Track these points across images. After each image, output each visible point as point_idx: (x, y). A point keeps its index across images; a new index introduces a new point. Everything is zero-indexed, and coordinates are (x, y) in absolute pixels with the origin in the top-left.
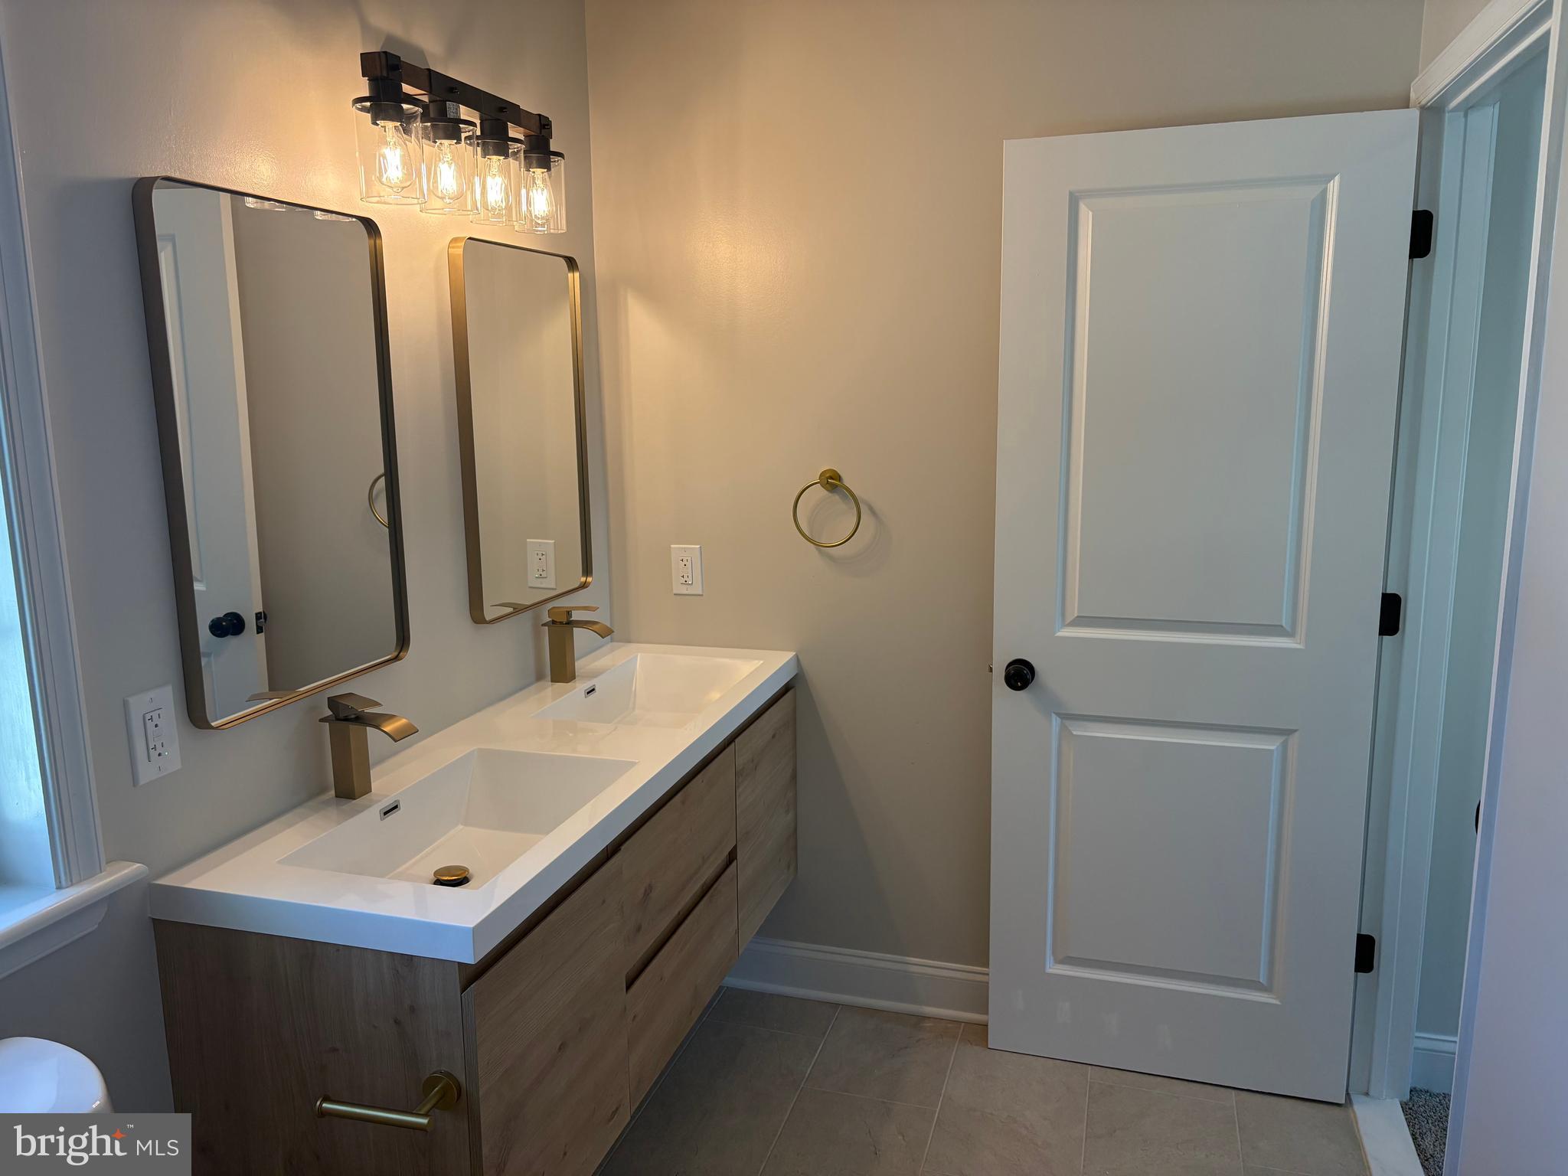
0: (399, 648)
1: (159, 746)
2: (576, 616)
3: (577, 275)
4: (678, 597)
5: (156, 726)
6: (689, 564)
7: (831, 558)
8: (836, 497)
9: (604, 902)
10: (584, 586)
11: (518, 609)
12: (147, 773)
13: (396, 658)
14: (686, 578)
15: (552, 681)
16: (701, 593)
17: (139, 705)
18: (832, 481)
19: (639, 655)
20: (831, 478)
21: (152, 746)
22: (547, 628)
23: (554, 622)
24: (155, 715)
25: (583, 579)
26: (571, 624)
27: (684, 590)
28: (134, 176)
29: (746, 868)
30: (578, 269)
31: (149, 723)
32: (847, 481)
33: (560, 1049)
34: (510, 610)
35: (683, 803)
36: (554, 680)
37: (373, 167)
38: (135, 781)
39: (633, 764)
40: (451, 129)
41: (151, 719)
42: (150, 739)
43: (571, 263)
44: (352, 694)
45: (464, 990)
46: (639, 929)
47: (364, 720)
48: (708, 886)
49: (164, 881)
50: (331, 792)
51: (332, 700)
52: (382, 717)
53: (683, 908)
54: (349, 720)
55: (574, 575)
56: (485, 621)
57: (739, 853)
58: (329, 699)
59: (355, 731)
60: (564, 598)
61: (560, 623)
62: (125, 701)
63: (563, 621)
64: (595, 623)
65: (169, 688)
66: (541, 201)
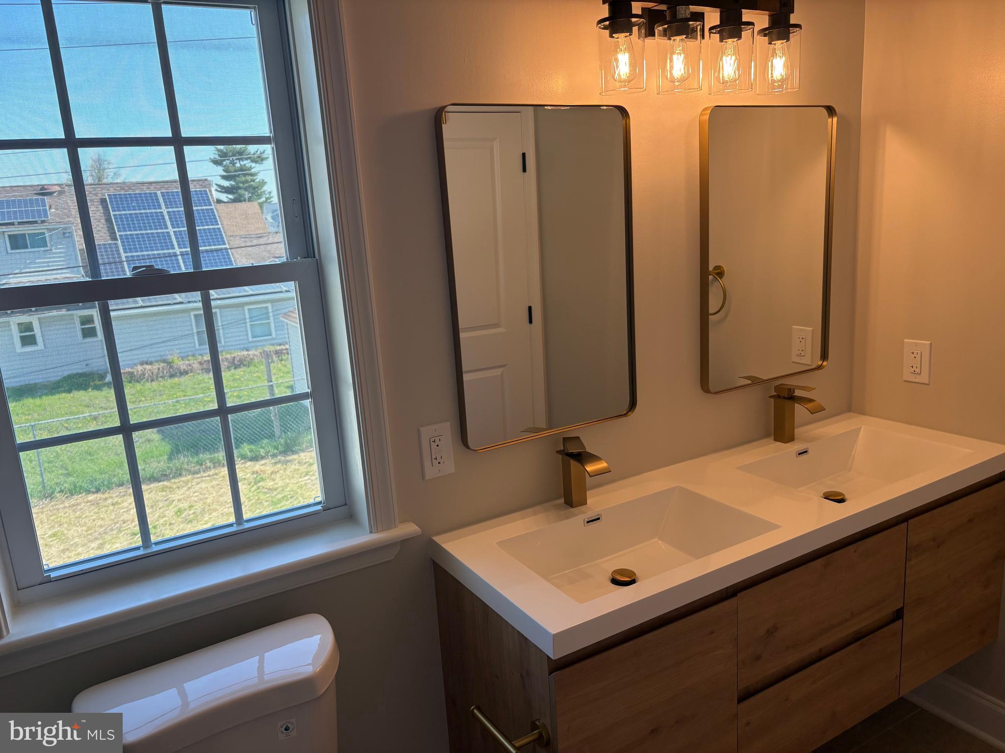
0: (629, 409)
1: (439, 458)
2: (798, 393)
3: (835, 119)
5: (438, 446)
6: (918, 357)
10: (820, 367)
11: (755, 381)
12: (431, 472)
13: (625, 415)
14: (914, 369)
15: (774, 440)
16: (926, 382)
17: (427, 432)
19: (863, 426)
21: (434, 457)
22: (773, 399)
23: (779, 396)
24: (437, 439)
25: (820, 363)
26: (792, 398)
27: (912, 378)
30: (836, 115)
31: (432, 443)
33: (651, 732)
34: (750, 382)
36: (776, 440)
38: (423, 476)
39: (777, 527)
40: (680, 27)
41: (434, 441)
42: (433, 453)
43: (831, 111)
44: (578, 438)
45: (550, 674)
46: (758, 658)
47: (582, 457)
48: (858, 637)
49: (436, 539)
50: (562, 500)
51: (566, 440)
52: (593, 458)
53: (820, 650)
54: (572, 456)
55: (810, 357)
56: (712, 391)
57: (906, 616)
58: (564, 438)
59: (573, 464)
60: (796, 377)
61: (784, 398)
62: (418, 429)
63: (786, 396)
64: (811, 401)
65: (449, 423)
66: (779, 67)
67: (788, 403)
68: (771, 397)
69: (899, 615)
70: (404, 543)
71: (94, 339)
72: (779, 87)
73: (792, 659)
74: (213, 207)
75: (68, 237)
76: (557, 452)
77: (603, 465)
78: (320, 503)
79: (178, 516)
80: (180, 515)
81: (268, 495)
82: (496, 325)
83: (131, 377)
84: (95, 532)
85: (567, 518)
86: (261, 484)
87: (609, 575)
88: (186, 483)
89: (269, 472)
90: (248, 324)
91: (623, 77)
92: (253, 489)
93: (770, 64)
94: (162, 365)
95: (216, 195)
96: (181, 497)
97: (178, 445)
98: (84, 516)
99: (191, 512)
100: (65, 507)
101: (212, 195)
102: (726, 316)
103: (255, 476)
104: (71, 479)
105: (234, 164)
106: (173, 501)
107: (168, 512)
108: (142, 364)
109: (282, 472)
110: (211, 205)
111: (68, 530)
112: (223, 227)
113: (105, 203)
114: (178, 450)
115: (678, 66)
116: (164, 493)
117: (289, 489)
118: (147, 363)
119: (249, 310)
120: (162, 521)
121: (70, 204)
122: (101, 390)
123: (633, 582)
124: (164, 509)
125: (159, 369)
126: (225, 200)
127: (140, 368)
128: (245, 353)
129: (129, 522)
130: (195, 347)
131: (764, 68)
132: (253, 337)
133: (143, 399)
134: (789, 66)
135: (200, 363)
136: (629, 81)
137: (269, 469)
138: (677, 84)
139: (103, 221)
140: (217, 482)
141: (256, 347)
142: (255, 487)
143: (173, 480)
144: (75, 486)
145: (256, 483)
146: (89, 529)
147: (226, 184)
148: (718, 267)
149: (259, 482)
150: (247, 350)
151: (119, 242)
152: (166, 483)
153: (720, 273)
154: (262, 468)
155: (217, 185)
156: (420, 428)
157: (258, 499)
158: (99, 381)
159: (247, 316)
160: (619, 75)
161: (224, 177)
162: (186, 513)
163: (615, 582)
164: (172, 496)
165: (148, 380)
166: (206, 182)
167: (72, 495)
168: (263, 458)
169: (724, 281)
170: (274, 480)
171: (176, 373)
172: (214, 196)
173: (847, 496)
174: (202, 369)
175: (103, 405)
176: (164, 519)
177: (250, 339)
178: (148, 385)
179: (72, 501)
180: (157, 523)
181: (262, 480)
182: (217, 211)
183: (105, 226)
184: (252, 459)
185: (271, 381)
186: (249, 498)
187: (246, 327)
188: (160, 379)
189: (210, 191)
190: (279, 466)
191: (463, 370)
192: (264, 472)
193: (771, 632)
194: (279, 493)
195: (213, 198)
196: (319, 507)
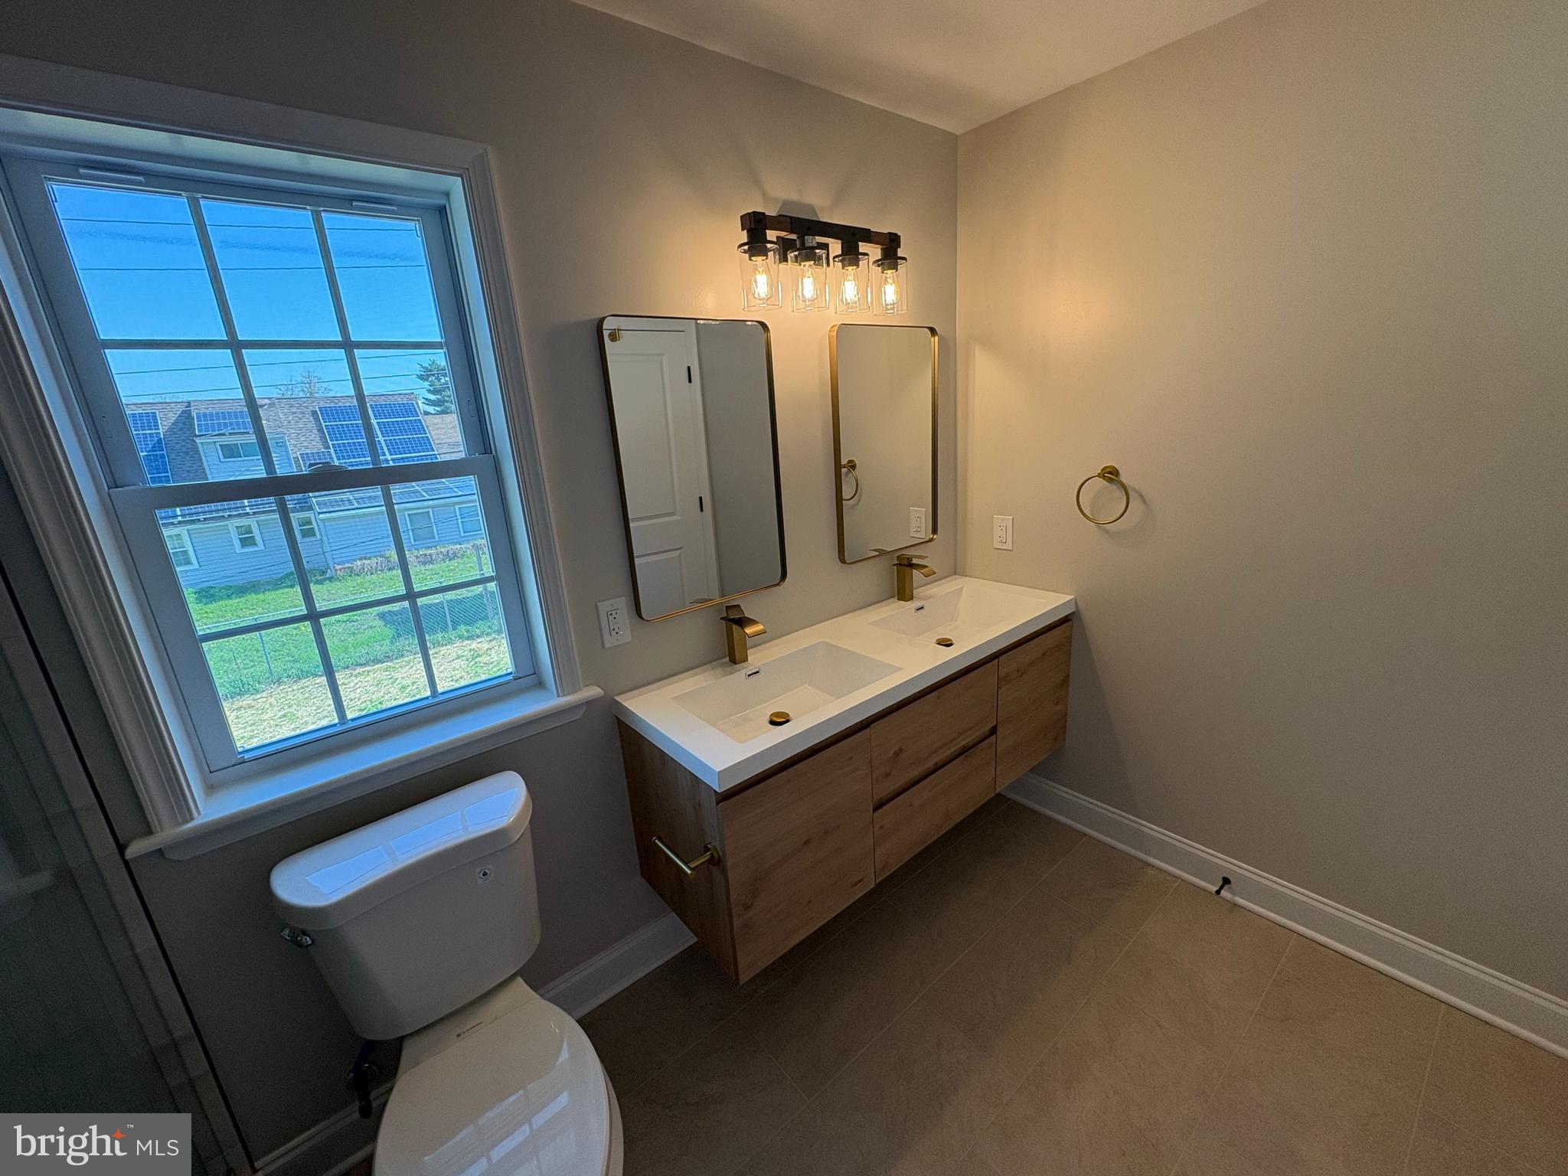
0: (780, 580)
1: (616, 629)
2: (915, 561)
3: (937, 338)
4: (997, 551)
5: (615, 618)
6: (1004, 529)
7: (1106, 531)
8: (1113, 487)
9: (851, 758)
10: (931, 540)
11: (882, 553)
12: (610, 642)
13: (778, 584)
14: (1002, 538)
15: (898, 600)
16: (1011, 549)
17: (604, 607)
18: (1111, 474)
19: (965, 586)
20: (1110, 473)
21: (612, 628)
22: (896, 567)
23: (900, 564)
24: (614, 613)
25: (932, 536)
26: (911, 566)
27: (1000, 546)
28: (596, 317)
29: (1005, 740)
30: (937, 335)
31: (610, 616)
32: (1123, 478)
33: (805, 843)
34: (877, 554)
35: (938, 697)
36: (900, 599)
37: (748, 287)
38: (603, 646)
39: (900, 669)
40: (809, 254)
41: (611, 614)
42: (611, 625)
43: (933, 331)
44: (739, 605)
45: (717, 805)
46: (888, 775)
47: (743, 622)
48: (964, 751)
49: (617, 698)
50: (728, 659)
51: (728, 608)
52: (751, 622)
53: (936, 764)
54: (733, 621)
55: (925, 533)
56: (848, 562)
57: (1000, 731)
58: (726, 607)
59: (735, 627)
60: (912, 548)
61: (904, 565)
62: (596, 605)
63: (906, 563)
64: (925, 567)
65: (623, 598)
66: (890, 293)
67: (907, 569)
68: (894, 565)
69: (993, 731)
70: (589, 703)
71: (313, 539)
72: (893, 309)
73: (916, 772)
74: (420, 418)
75: (281, 446)
76: (722, 618)
77: (759, 627)
78: (511, 673)
79: (403, 692)
80: (404, 692)
81: (485, 668)
82: (673, 514)
83: (351, 571)
84: (324, 710)
85: (731, 673)
86: (477, 660)
87: (767, 718)
88: (409, 662)
89: (485, 649)
90: (460, 521)
91: (762, 296)
92: (471, 664)
93: (883, 290)
94: (380, 559)
95: (423, 407)
96: (404, 675)
97: (398, 630)
98: (312, 697)
99: (414, 688)
100: (293, 690)
101: (418, 407)
102: (859, 500)
103: (472, 653)
104: (298, 665)
105: (439, 380)
106: (397, 679)
107: (393, 689)
108: (360, 559)
109: (496, 648)
110: (418, 416)
111: (298, 711)
112: (431, 436)
113: (315, 415)
114: (399, 634)
115: (808, 287)
116: (388, 673)
117: (503, 662)
118: (365, 559)
119: (459, 508)
120: (387, 697)
121: (281, 416)
122: (323, 584)
123: (788, 721)
124: (389, 687)
125: (377, 563)
126: (433, 412)
127: (359, 563)
128: (458, 547)
129: (356, 700)
130: (411, 542)
131: (879, 293)
132: (465, 532)
133: (364, 590)
134: (899, 292)
135: (417, 557)
136: (768, 299)
137: (486, 646)
138: (808, 303)
139: (315, 431)
140: (438, 661)
141: (468, 542)
142: (473, 662)
143: (396, 661)
144: (302, 671)
145: (473, 659)
146: (318, 708)
147: (432, 397)
148: (850, 461)
149: (476, 657)
150: (460, 544)
151: (332, 450)
152: (389, 664)
153: (852, 466)
154: (479, 645)
155: (423, 398)
156: (598, 604)
157: (476, 672)
158: (320, 576)
159: (458, 514)
160: (759, 294)
161: (429, 391)
162: (409, 689)
163: (772, 723)
164: (396, 675)
165: (367, 574)
166: (413, 396)
167: (300, 679)
168: (478, 637)
169: (857, 472)
170: (490, 655)
171: (394, 567)
172: (421, 408)
173: (954, 642)
174: (419, 562)
175: (325, 597)
176: (389, 695)
177: (462, 534)
178: (368, 578)
179: (301, 684)
180: (383, 699)
181: (479, 656)
182: (425, 421)
183: (318, 436)
184: (468, 638)
185: (482, 570)
186: (468, 672)
187: (458, 524)
188: (379, 572)
189: (417, 403)
190: (494, 643)
191: (635, 555)
192: (480, 649)
193: (898, 753)
194: (495, 666)
195: (420, 409)
196: (511, 677)
